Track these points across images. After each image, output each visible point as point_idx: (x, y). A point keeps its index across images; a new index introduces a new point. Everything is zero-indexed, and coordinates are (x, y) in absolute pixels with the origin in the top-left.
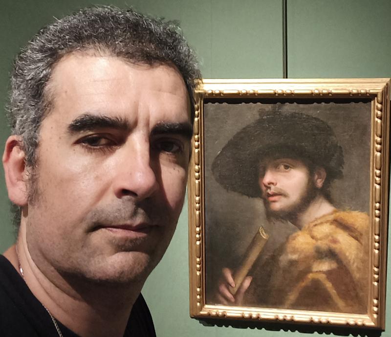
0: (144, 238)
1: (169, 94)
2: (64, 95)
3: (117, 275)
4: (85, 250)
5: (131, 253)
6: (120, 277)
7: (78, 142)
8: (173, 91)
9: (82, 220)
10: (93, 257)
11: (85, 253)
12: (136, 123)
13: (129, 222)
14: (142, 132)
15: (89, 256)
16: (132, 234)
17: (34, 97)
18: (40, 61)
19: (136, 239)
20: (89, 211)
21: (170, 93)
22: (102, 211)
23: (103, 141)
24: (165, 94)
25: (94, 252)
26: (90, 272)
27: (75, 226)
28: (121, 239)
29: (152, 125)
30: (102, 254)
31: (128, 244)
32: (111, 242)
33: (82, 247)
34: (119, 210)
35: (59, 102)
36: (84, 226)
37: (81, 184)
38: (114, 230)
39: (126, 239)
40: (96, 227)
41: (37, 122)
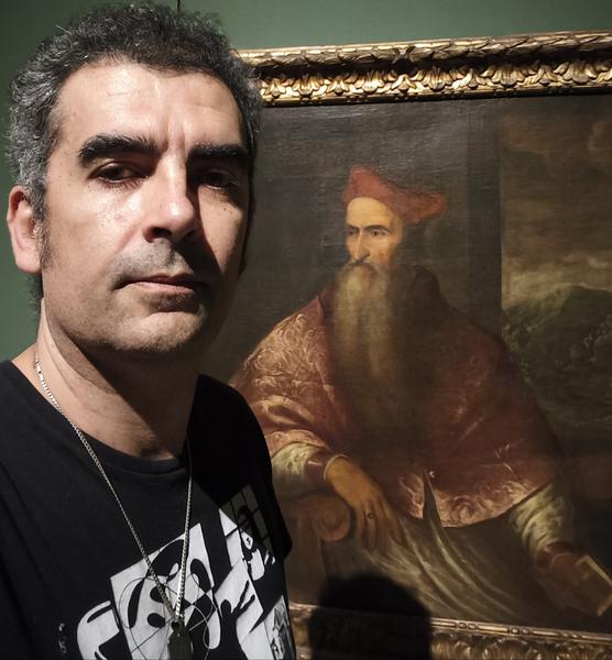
0: (187, 295)
1: (210, 109)
2: (72, 118)
3: (154, 342)
4: (111, 312)
5: (170, 314)
6: (157, 344)
7: (92, 176)
8: (217, 105)
9: (103, 273)
10: (122, 321)
11: (111, 317)
12: (166, 146)
13: (164, 271)
14: (174, 156)
15: (116, 321)
16: (170, 289)
17: (37, 127)
18: (42, 82)
19: (175, 296)
20: (111, 262)
21: (213, 107)
22: (129, 259)
23: (126, 173)
24: (206, 109)
25: (123, 315)
26: (119, 341)
27: (96, 283)
28: (156, 295)
29: (188, 147)
30: (133, 316)
31: (166, 303)
32: (142, 300)
33: (107, 309)
34: (151, 256)
35: (68, 128)
36: (108, 281)
37: (100, 227)
38: (146, 284)
39: (162, 296)
40: (124, 281)
41: (43, 160)
